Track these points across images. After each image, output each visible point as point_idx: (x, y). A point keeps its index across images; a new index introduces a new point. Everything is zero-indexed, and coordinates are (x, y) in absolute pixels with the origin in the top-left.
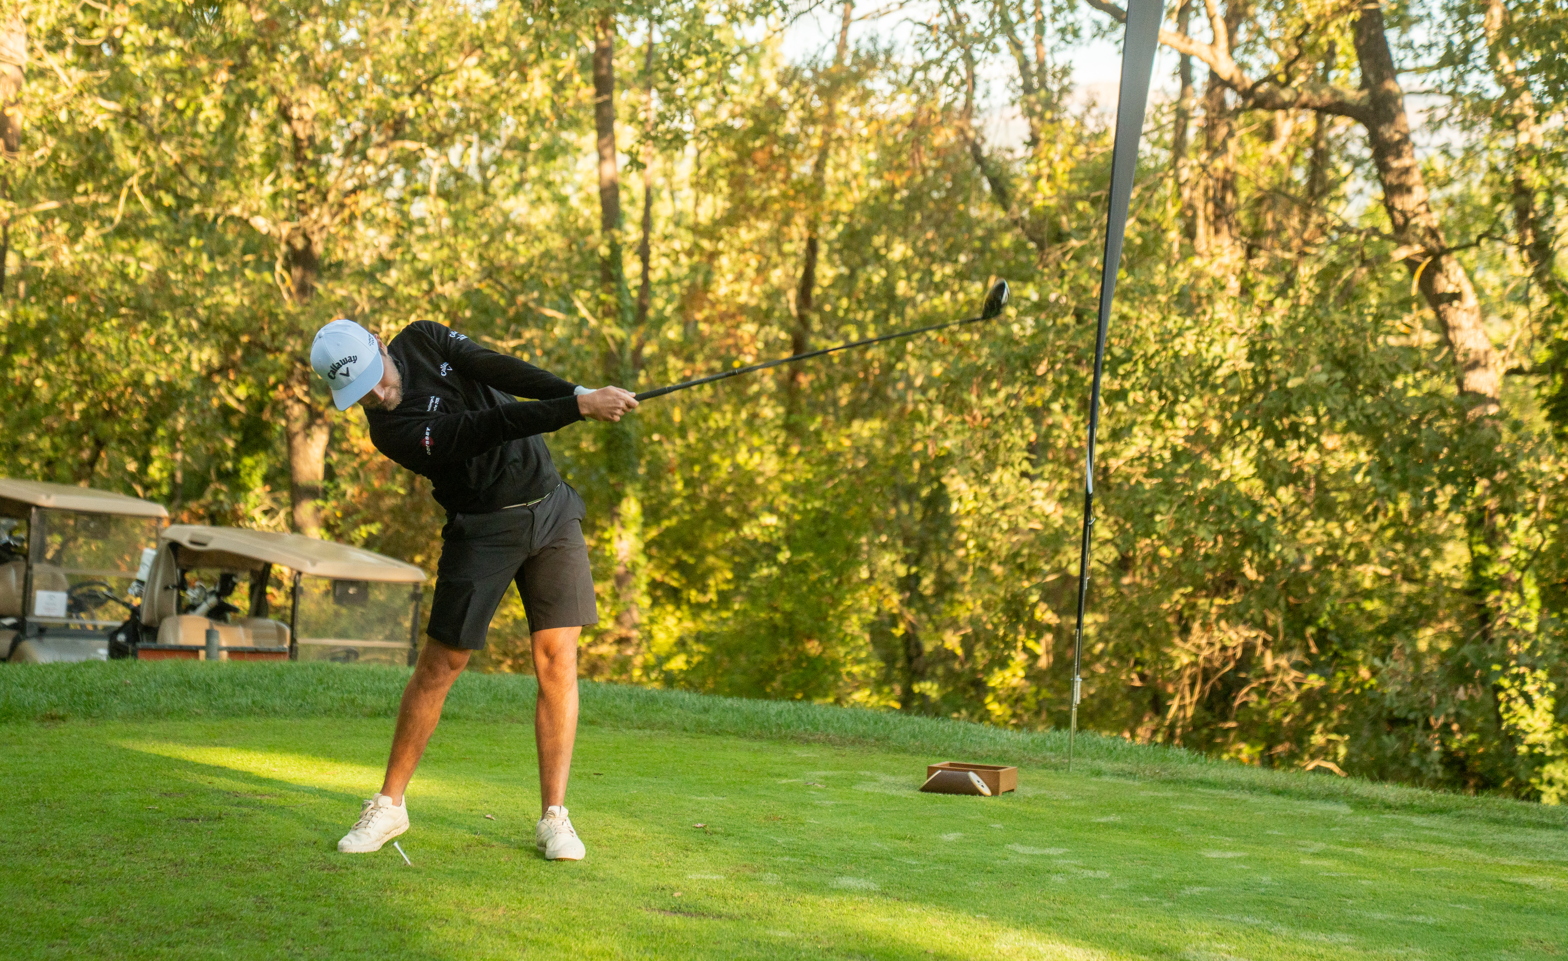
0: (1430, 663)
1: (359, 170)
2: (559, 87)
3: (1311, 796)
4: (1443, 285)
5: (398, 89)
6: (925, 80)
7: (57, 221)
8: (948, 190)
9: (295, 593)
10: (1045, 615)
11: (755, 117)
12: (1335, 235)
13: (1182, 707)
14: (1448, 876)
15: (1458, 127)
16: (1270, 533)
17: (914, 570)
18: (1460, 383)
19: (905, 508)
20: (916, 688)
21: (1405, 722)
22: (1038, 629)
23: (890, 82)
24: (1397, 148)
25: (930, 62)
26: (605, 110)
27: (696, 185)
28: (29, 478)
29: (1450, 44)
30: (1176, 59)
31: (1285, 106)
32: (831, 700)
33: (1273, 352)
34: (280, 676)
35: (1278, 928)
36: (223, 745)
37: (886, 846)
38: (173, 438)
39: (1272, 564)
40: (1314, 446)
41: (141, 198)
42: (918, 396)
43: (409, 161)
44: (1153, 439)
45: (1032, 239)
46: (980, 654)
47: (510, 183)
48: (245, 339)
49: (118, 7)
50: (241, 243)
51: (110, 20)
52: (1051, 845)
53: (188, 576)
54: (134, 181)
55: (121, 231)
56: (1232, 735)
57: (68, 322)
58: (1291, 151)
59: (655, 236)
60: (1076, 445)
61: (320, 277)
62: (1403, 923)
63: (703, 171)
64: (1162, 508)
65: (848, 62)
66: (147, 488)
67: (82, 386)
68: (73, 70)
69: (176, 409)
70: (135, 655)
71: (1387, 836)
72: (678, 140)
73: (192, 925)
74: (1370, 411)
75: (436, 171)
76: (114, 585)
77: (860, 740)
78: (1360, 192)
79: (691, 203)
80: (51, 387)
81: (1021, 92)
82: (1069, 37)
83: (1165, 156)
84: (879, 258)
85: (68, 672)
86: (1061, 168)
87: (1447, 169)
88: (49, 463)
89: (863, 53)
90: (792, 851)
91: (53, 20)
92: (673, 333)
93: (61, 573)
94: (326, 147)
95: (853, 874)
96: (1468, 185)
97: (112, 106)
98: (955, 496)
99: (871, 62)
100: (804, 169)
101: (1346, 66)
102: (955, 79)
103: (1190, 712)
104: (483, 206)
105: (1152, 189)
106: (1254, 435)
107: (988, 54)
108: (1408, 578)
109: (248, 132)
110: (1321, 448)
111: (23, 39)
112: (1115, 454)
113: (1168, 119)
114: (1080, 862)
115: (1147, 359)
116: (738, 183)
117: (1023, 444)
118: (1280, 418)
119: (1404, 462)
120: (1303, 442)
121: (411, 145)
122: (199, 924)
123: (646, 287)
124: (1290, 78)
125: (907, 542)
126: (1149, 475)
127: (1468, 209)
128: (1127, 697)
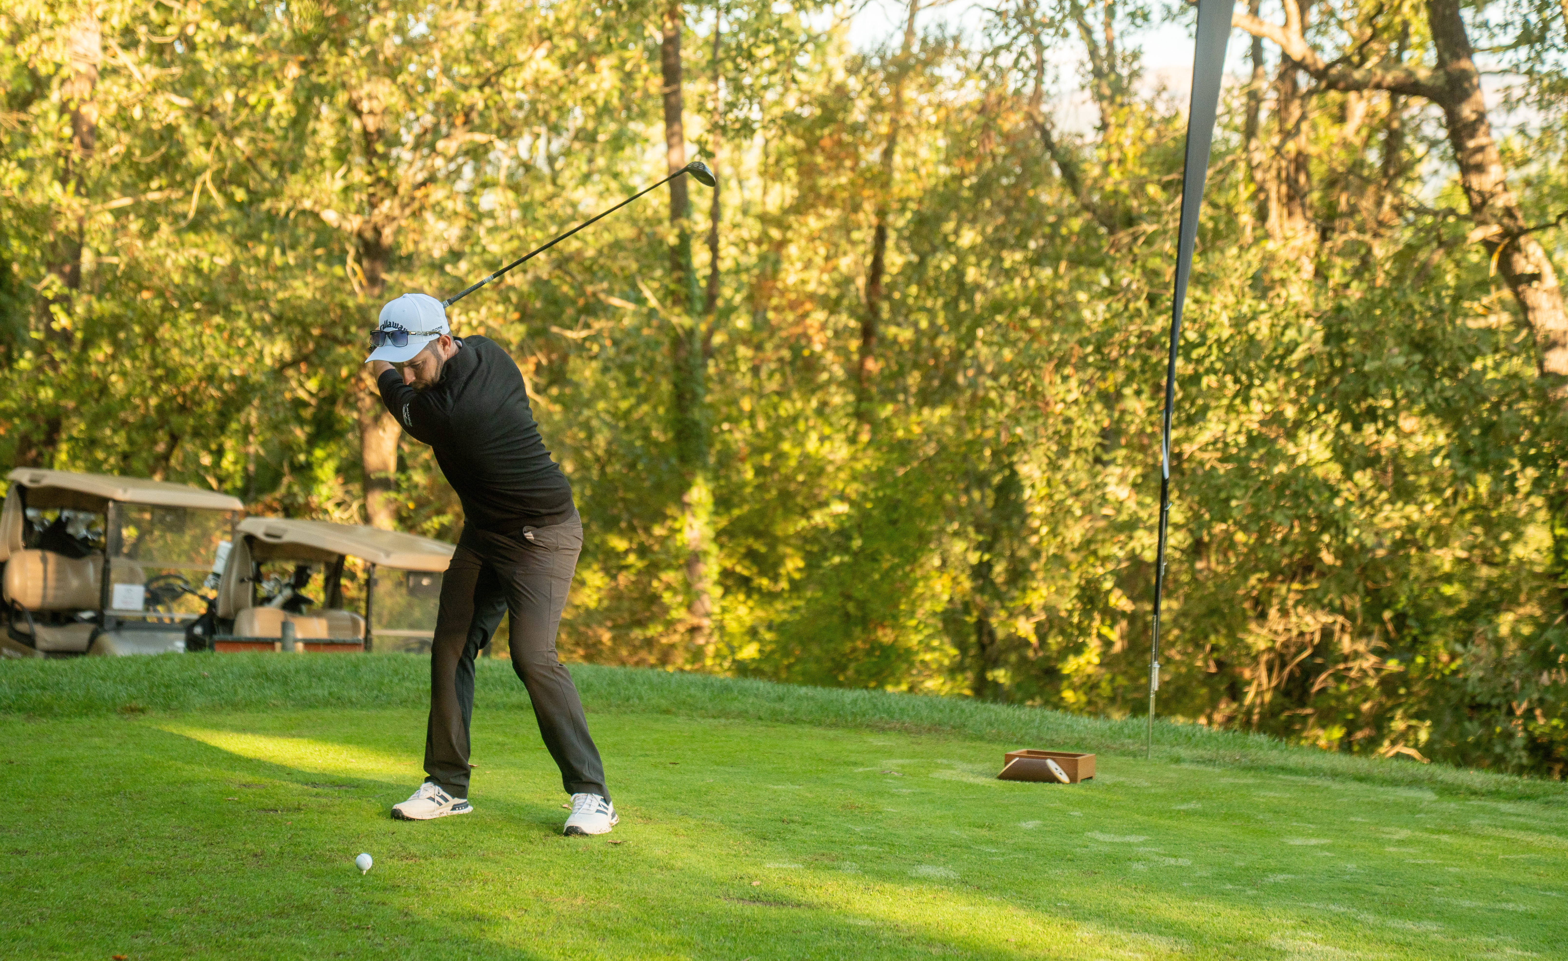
0: (1512, 646)
1: (429, 162)
2: (628, 77)
3: (1395, 783)
4: (1522, 266)
5: (466, 82)
6: (994, 67)
7: (132, 217)
8: (1018, 177)
9: (369, 584)
10: (1120, 601)
11: (823, 105)
12: (1410, 216)
13: (1259, 693)
14: (1536, 863)
15: (1535, 107)
16: (1347, 517)
17: (986, 557)
18: (1541, 364)
19: (976, 495)
20: (990, 676)
21: (1488, 706)
22: (1112, 616)
23: (958, 68)
24: (1472, 129)
25: (1000, 48)
26: (673, 99)
27: (763, 174)
28: (104, 473)
29: (1526, 23)
30: (1247, 42)
31: (1358, 87)
32: (904, 687)
33: (1349, 335)
34: (356, 667)
35: (1364, 916)
36: (300, 736)
37: (963, 834)
38: (247, 430)
39: (1350, 548)
40: (1392, 429)
41: (214, 192)
42: (989, 383)
43: (477, 153)
44: (1227, 423)
45: (1102, 224)
46: (1055, 641)
47: (578, 174)
48: (316, 332)
49: (191, 4)
50: (312, 238)
51: (183, 18)
52: (1132, 832)
53: (263, 569)
54: (207, 176)
55: (195, 226)
56: (1311, 721)
57: (143, 316)
58: (1364, 133)
59: (723, 225)
60: (1149, 430)
61: (390, 270)
62: (1493, 910)
63: (772, 160)
64: (1238, 493)
65: (915, 48)
66: (221, 481)
67: (157, 381)
68: (147, 67)
69: (249, 402)
70: (212, 647)
71: (1473, 822)
72: (746, 128)
73: (273, 916)
74: (1448, 394)
75: (506, 162)
76: (189, 577)
77: (935, 728)
78: (1436, 172)
79: (759, 193)
80: (126, 382)
81: (1090, 77)
82: (1139, 21)
83: (1236, 139)
84: (948, 246)
85: (147, 664)
86: (1131, 152)
87: (1524, 148)
88: (125, 457)
89: (931, 41)
90: (871, 840)
91: (127, 19)
92: (742, 322)
93: (138, 566)
94: (395, 141)
95: (933, 863)
96: (1546, 165)
97: (185, 102)
98: (1027, 483)
99: (939, 49)
100: (872, 156)
101: (1422, 45)
102: (1024, 64)
103: (1268, 697)
104: (550, 198)
105: (1224, 172)
106: (1331, 419)
107: (1058, 38)
108: (1488, 561)
109: (318, 126)
110: (1398, 431)
111: (97, 38)
112: (1188, 439)
113: (1238, 102)
114: (1161, 850)
115: (1220, 343)
116: (807, 171)
117: (1096, 429)
118: (1358, 402)
119: (1484, 444)
120: (1380, 425)
121: (480, 138)
122: (281, 914)
123: (714, 277)
124: (1363, 59)
125: (979, 529)
126: (1223, 460)
127: (1546, 189)
128: (1203, 683)
